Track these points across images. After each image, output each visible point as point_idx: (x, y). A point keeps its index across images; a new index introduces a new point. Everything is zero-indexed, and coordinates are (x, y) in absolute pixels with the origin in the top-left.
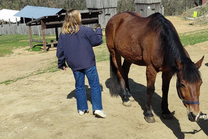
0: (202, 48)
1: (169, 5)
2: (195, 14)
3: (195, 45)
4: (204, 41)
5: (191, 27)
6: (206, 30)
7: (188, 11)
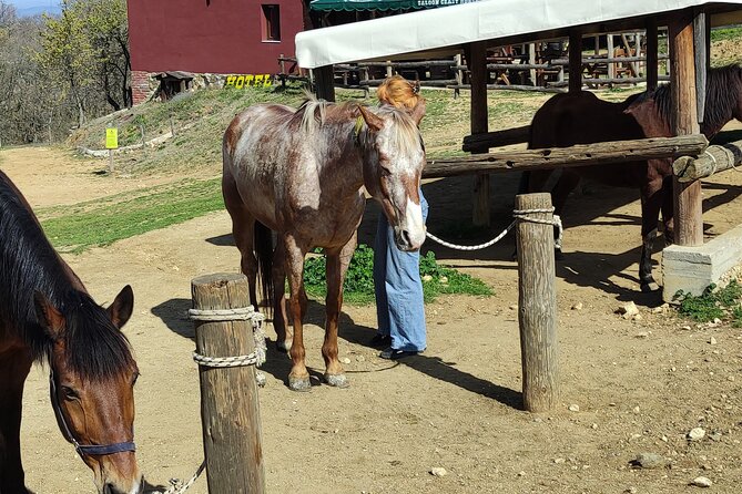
0: (142, 254)
1: (19, 107)
2: (112, 137)
3: (115, 245)
4: (146, 229)
5: (103, 182)
6: (154, 192)
7: (86, 126)
